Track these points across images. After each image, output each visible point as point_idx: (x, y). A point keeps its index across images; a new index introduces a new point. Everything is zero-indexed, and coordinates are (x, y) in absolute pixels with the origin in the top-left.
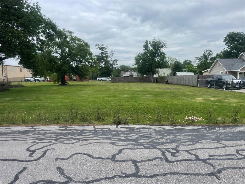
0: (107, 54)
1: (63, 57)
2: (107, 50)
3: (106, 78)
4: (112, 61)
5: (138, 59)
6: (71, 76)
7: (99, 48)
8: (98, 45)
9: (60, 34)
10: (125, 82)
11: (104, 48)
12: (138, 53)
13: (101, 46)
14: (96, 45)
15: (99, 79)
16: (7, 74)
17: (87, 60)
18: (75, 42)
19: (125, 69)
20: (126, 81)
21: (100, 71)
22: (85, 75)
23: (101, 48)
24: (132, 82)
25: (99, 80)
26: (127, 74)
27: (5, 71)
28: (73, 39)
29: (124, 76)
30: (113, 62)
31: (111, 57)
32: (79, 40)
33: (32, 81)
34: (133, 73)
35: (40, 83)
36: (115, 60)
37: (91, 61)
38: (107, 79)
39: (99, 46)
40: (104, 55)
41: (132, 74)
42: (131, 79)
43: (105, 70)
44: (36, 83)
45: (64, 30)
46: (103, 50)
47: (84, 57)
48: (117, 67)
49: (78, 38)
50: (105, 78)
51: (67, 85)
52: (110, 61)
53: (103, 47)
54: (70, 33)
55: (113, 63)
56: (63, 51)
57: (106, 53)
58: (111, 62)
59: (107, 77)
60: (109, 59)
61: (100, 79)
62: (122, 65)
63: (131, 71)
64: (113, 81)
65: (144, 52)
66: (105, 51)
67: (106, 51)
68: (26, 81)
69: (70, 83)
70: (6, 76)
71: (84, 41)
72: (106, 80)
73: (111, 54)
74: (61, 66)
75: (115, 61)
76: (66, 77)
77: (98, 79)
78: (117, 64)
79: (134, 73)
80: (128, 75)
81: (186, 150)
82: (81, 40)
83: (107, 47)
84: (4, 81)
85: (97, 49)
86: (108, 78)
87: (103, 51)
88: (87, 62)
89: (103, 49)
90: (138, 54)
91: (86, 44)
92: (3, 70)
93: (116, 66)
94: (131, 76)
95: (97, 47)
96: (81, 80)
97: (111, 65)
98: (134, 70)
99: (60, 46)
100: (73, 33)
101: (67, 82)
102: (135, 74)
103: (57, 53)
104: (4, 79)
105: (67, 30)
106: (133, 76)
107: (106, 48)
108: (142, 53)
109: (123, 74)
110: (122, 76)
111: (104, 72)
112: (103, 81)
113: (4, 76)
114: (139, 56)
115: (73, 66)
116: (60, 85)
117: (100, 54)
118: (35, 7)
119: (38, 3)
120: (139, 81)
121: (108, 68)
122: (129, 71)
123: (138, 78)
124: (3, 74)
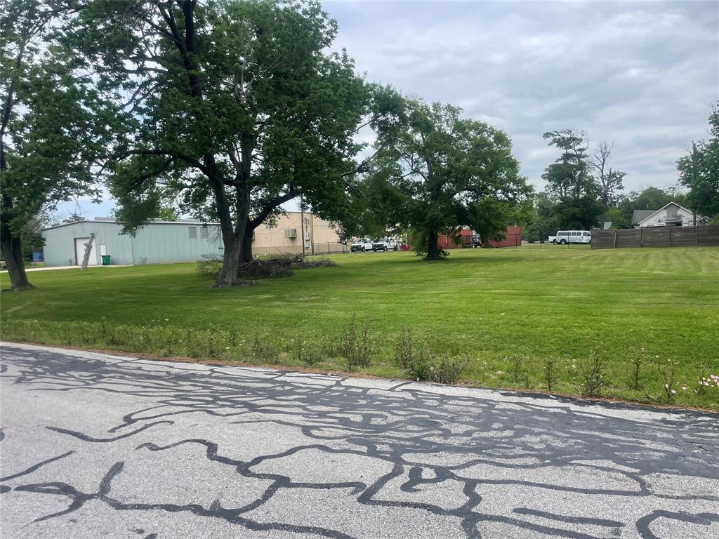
0: (583, 157)
1: (434, 183)
2: (582, 145)
3: (579, 234)
4: (602, 177)
5: (692, 168)
6: (457, 234)
7: (555, 141)
8: (553, 135)
10: (642, 246)
11: (574, 139)
12: (694, 145)
13: (563, 135)
14: (547, 135)
15: (554, 238)
16: (311, 235)
17: (500, 184)
18: (466, 135)
19: (653, 200)
20: (646, 244)
21: (561, 213)
23: (563, 143)
24: (672, 243)
25: (555, 240)
26: (657, 219)
27: (309, 226)
28: (460, 127)
29: (644, 224)
30: (606, 182)
31: (601, 167)
32: (479, 127)
33: (367, 250)
34: (679, 212)
35: (386, 253)
36: (615, 174)
37: (512, 186)
38: (583, 236)
39: (557, 137)
40: (572, 163)
41: (677, 216)
42: (671, 236)
43: (576, 210)
44: (375, 254)
45: (436, 106)
46: (571, 147)
47: (490, 176)
48: (622, 196)
49: (476, 122)
50: (574, 234)
51: (443, 259)
52: (595, 179)
53: (569, 136)
54: (452, 110)
55: (608, 184)
56: (433, 164)
57: (579, 156)
58: (598, 181)
59: (582, 232)
60: (594, 174)
61: (558, 238)
62: (646, 188)
63: (673, 208)
64: (600, 242)
65: (715, 137)
66: (576, 148)
67: (580, 150)
68: (353, 251)
69: (454, 253)
70: (311, 240)
71: (493, 130)
72: (577, 242)
73: (600, 155)
75: (615, 177)
76: (443, 239)
77: (551, 238)
78: (620, 188)
79: (684, 214)
80: (659, 221)
82: (485, 126)
83: (583, 135)
84: (306, 252)
85: (550, 145)
86: (585, 234)
87: (570, 151)
88: (500, 191)
89: (572, 144)
90: (694, 148)
91: (500, 138)
93: (617, 192)
94: (673, 223)
95: (551, 139)
96: (485, 243)
97: (599, 192)
98: (681, 201)
99: (425, 152)
100: (461, 111)
101: (443, 252)
102: (687, 218)
103: (412, 171)
104: (305, 246)
105: (444, 104)
106: (681, 225)
107: (581, 140)
108: (708, 143)
109: (643, 218)
110: (637, 225)
111: (574, 214)
112: (568, 243)
113: (305, 238)
114: (697, 155)
115: (462, 205)
116: (424, 259)
117: (560, 160)
118: (340, 61)
119: (344, 49)
120: (698, 243)
121: (587, 202)
122: (665, 209)
123: (695, 231)
124: (305, 235)
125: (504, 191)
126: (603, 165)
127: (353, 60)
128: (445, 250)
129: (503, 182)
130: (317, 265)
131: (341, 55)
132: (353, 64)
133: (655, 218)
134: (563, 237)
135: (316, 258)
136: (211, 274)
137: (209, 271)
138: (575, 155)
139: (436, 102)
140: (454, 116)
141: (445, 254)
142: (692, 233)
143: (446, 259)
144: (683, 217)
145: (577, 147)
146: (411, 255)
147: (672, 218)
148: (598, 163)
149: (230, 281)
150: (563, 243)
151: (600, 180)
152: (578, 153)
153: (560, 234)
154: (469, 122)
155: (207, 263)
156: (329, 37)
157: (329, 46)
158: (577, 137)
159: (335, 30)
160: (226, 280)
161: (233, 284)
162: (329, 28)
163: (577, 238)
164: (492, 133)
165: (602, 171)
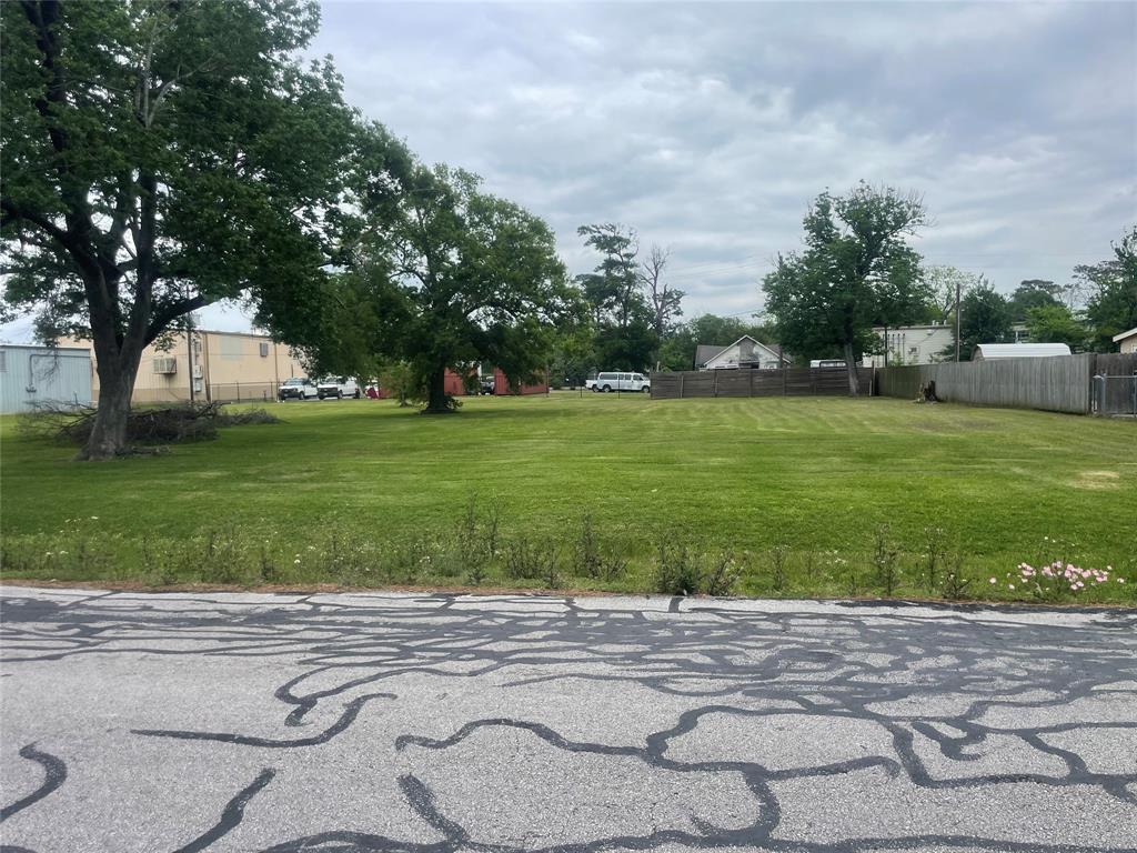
0: (632, 266)
1: (436, 291)
2: (630, 249)
3: (628, 378)
4: (655, 297)
5: (781, 286)
6: (472, 374)
7: (594, 240)
8: (590, 230)
9: (424, 189)
10: (716, 396)
11: (620, 239)
12: (781, 258)
13: (604, 232)
14: (583, 230)
15: (595, 382)
16: (206, 370)
17: (541, 300)
18: (488, 220)
19: (717, 333)
20: (721, 393)
21: (602, 346)
22: (531, 365)
23: (606, 243)
24: (753, 392)
25: (594, 386)
26: (726, 358)
27: (201, 355)
28: (480, 207)
29: (712, 366)
30: (659, 304)
31: (653, 282)
32: (506, 210)
33: (307, 397)
34: (756, 350)
35: (343, 403)
36: (670, 293)
37: (559, 302)
38: (634, 381)
39: (597, 235)
40: (616, 274)
41: (752, 355)
42: (747, 382)
43: (623, 343)
44: (323, 404)
45: (441, 170)
46: (614, 251)
47: (526, 285)
48: (679, 325)
49: (501, 201)
50: (621, 378)
51: (453, 412)
52: (646, 300)
53: (612, 235)
54: (467, 179)
55: (662, 307)
56: (436, 262)
57: (626, 265)
58: (649, 303)
59: (633, 374)
60: (643, 291)
61: (600, 383)
62: (702, 315)
63: (749, 344)
64: (661, 390)
65: (809, 248)
67: (627, 255)
68: (283, 398)
69: (468, 403)
70: (205, 377)
71: (526, 215)
72: (625, 388)
73: (651, 266)
74: (428, 331)
75: (671, 298)
76: (451, 379)
77: (590, 383)
78: (678, 313)
79: (761, 352)
80: (731, 362)
81: (1019, 727)
82: (514, 207)
83: (631, 235)
84: (195, 399)
85: (586, 244)
86: (635, 378)
87: (615, 256)
88: (541, 309)
89: (615, 247)
90: (781, 263)
91: (538, 228)
92: (193, 352)
93: (675, 320)
94: (748, 364)
95: (588, 236)
96: (514, 391)
97: (650, 317)
98: (760, 335)
99: (425, 241)
101: (453, 401)
102: (767, 357)
103: (409, 273)
104: (194, 389)
105: (453, 167)
106: (757, 367)
107: (628, 242)
108: (801, 255)
109: (710, 357)
110: (702, 366)
111: (620, 349)
112: (613, 391)
113: (194, 376)
114: (785, 271)
115: (479, 327)
116: (423, 412)
117: (601, 268)
118: (319, 76)
119: (330, 57)
120: (786, 391)
121: (636, 331)
122: (738, 344)
123: (781, 376)
124: (194, 371)
125: (547, 309)
126: (655, 279)
127: (339, 77)
128: (455, 398)
129: (546, 295)
130: (244, 420)
131: (322, 66)
132: (341, 84)
133: (725, 357)
134: (606, 381)
135: (242, 409)
136: (45, 437)
137: (41, 431)
138: (621, 264)
139: (441, 162)
140: (469, 187)
141: (456, 404)
142: (777, 379)
143: (458, 412)
144: (761, 356)
145: (623, 252)
146: (390, 405)
147: (746, 358)
148: (648, 276)
149: (112, 447)
150: (607, 389)
151: (652, 301)
152: (625, 259)
153: (603, 377)
154: (491, 199)
155: (38, 417)
156: (307, 31)
157: (305, 47)
158: (624, 237)
159: (316, 21)
160: (103, 447)
161: (118, 454)
162: (305, 16)
163: (625, 384)
164: (525, 220)
165: (654, 288)
